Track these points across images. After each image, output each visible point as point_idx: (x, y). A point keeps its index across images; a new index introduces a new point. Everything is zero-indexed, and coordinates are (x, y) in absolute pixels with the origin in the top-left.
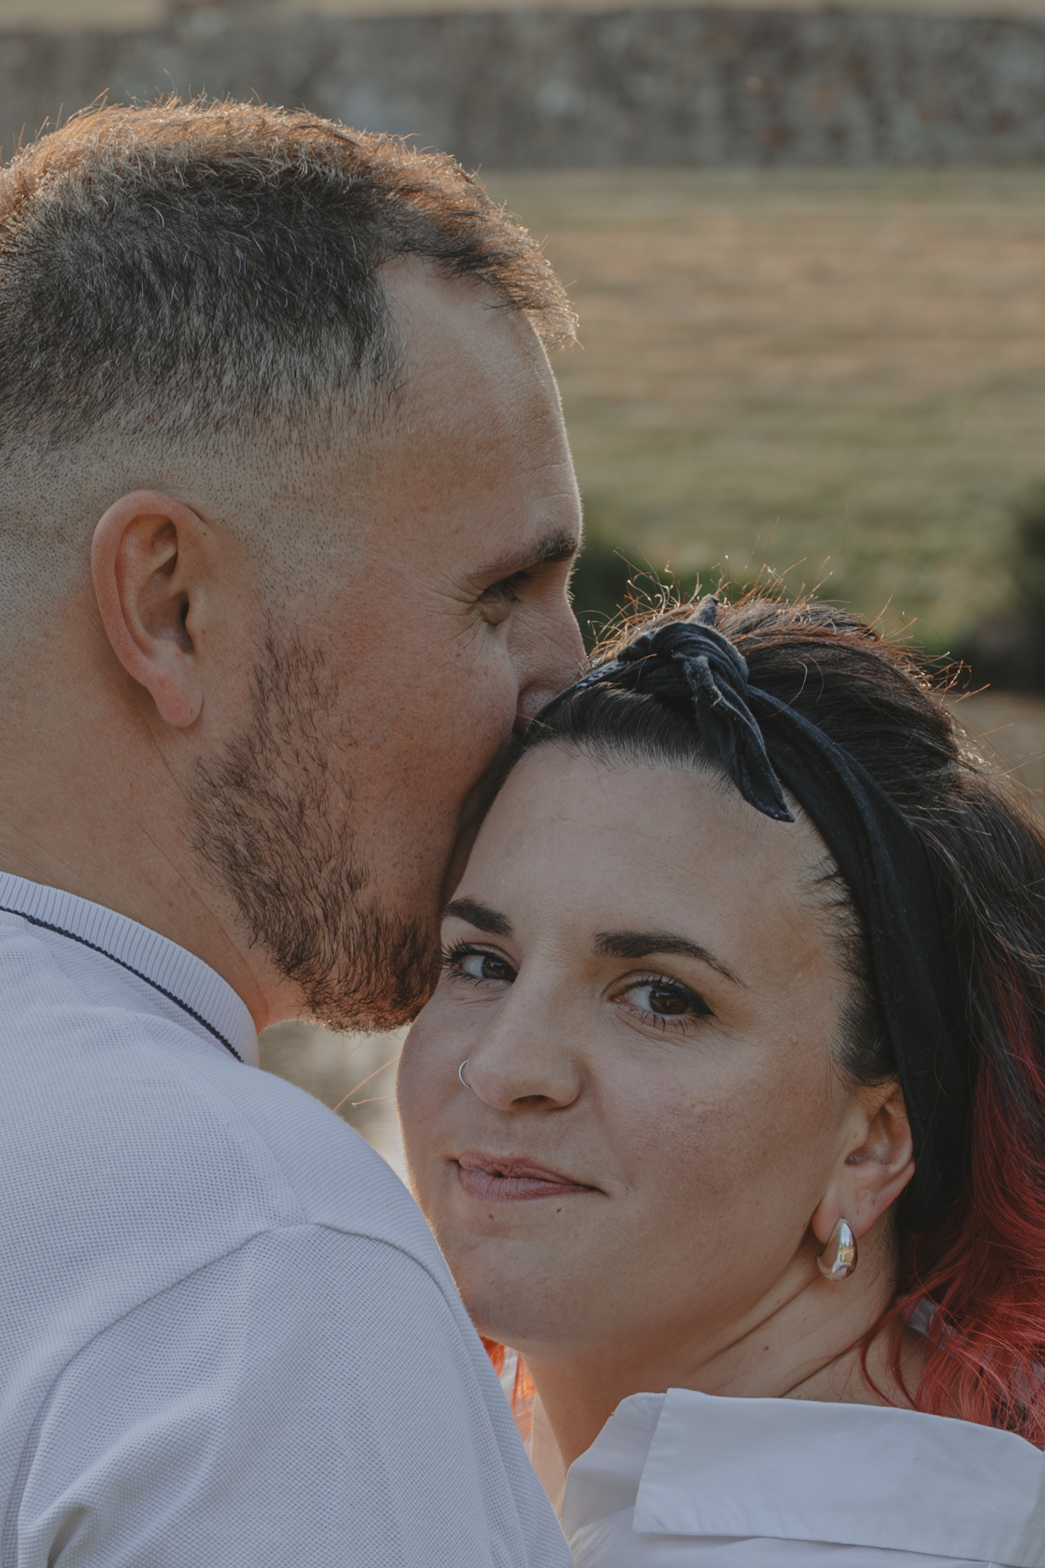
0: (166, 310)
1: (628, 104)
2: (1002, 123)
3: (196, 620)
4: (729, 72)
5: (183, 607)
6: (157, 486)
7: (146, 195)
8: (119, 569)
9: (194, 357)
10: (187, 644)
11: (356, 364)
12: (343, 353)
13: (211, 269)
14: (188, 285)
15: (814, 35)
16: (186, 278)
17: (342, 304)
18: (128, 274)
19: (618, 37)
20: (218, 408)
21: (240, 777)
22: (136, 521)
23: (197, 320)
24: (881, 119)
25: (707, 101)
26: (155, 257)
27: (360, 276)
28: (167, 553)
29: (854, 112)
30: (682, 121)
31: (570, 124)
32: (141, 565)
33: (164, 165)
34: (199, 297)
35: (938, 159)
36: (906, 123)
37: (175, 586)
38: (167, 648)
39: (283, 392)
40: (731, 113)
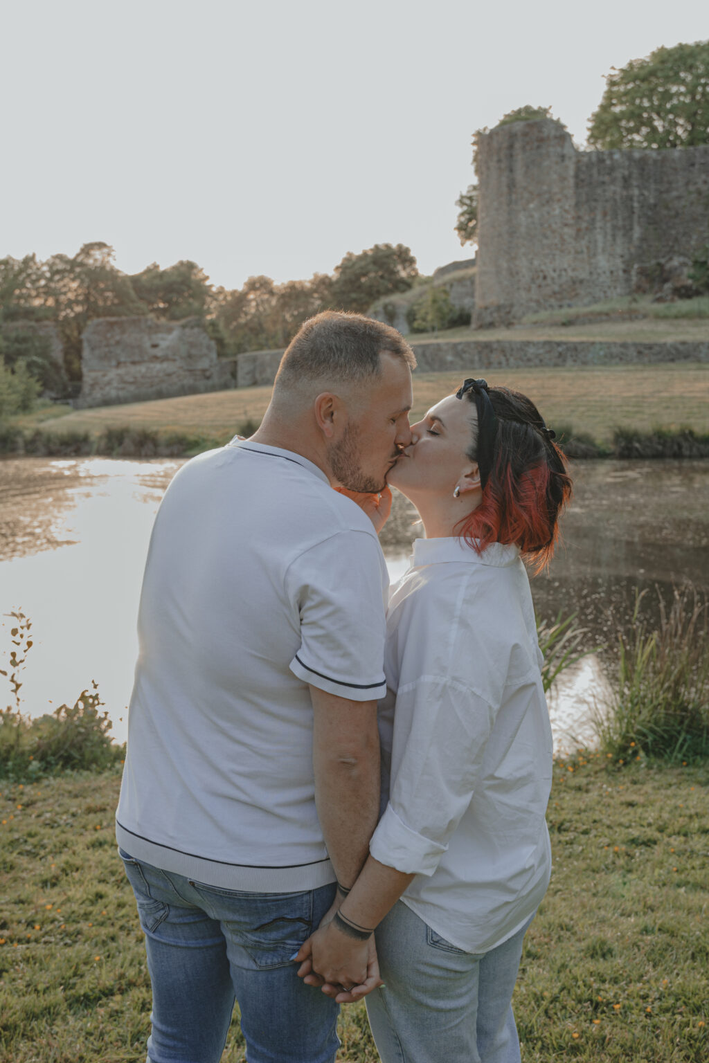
0: (337, 356)
1: (462, 359)
2: (529, 360)
3: (334, 417)
4: (480, 353)
5: (332, 414)
6: (329, 391)
7: (335, 333)
8: (320, 407)
9: (341, 367)
10: (332, 421)
11: (373, 371)
12: (371, 369)
13: (347, 349)
14: (341, 353)
15: (495, 346)
16: (341, 351)
17: (372, 359)
18: (330, 349)
19: (460, 347)
20: (344, 377)
21: (339, 448)
22: (324, 399)
23: (343, 359)
24: (507, 360)
25: (476, 358)
26: (336, 347)
27: (376, 354)
28: (330, 404)
29: (503, 359)
30: (472, 362)
31: (452, 362)
32: (325, 407)
33: (340, 327)
34: (344, 354)
35: (518, 367)
36: (512, 360)
37: (331, 410)
38: (328, 422)
39: (357, 376)
40: (480, 360)
